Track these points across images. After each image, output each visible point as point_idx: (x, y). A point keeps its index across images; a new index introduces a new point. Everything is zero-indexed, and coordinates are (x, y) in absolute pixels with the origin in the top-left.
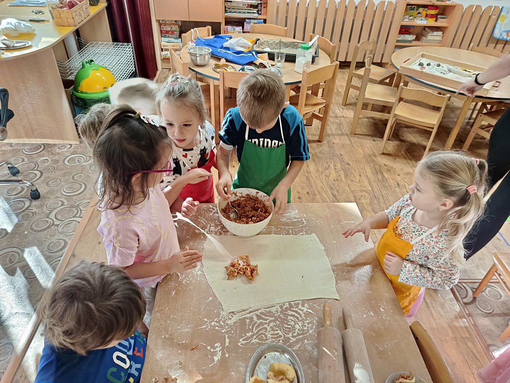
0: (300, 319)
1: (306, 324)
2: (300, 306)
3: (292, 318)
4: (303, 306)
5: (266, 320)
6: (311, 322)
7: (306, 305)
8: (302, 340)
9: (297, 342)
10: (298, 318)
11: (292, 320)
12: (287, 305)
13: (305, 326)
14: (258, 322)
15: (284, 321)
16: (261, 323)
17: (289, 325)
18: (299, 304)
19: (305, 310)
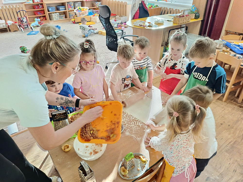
0: (135, 125)
1: (135, 127)
2: (139, 123)
3: (134, 123)
4: (141, 123)
5: (127, 117)
6: (137, 128)
7: (142, 124)
8: (128, 128)
9: (126, 127)
10: (135, 124)
11: (133, 123)
12: (137, 120)
13: (134, 127)
14: (125, 116)
15: (130, 121)
16: (125, 117)
17: (130, 123)
18: (140, 122)
19: (140, 124)
